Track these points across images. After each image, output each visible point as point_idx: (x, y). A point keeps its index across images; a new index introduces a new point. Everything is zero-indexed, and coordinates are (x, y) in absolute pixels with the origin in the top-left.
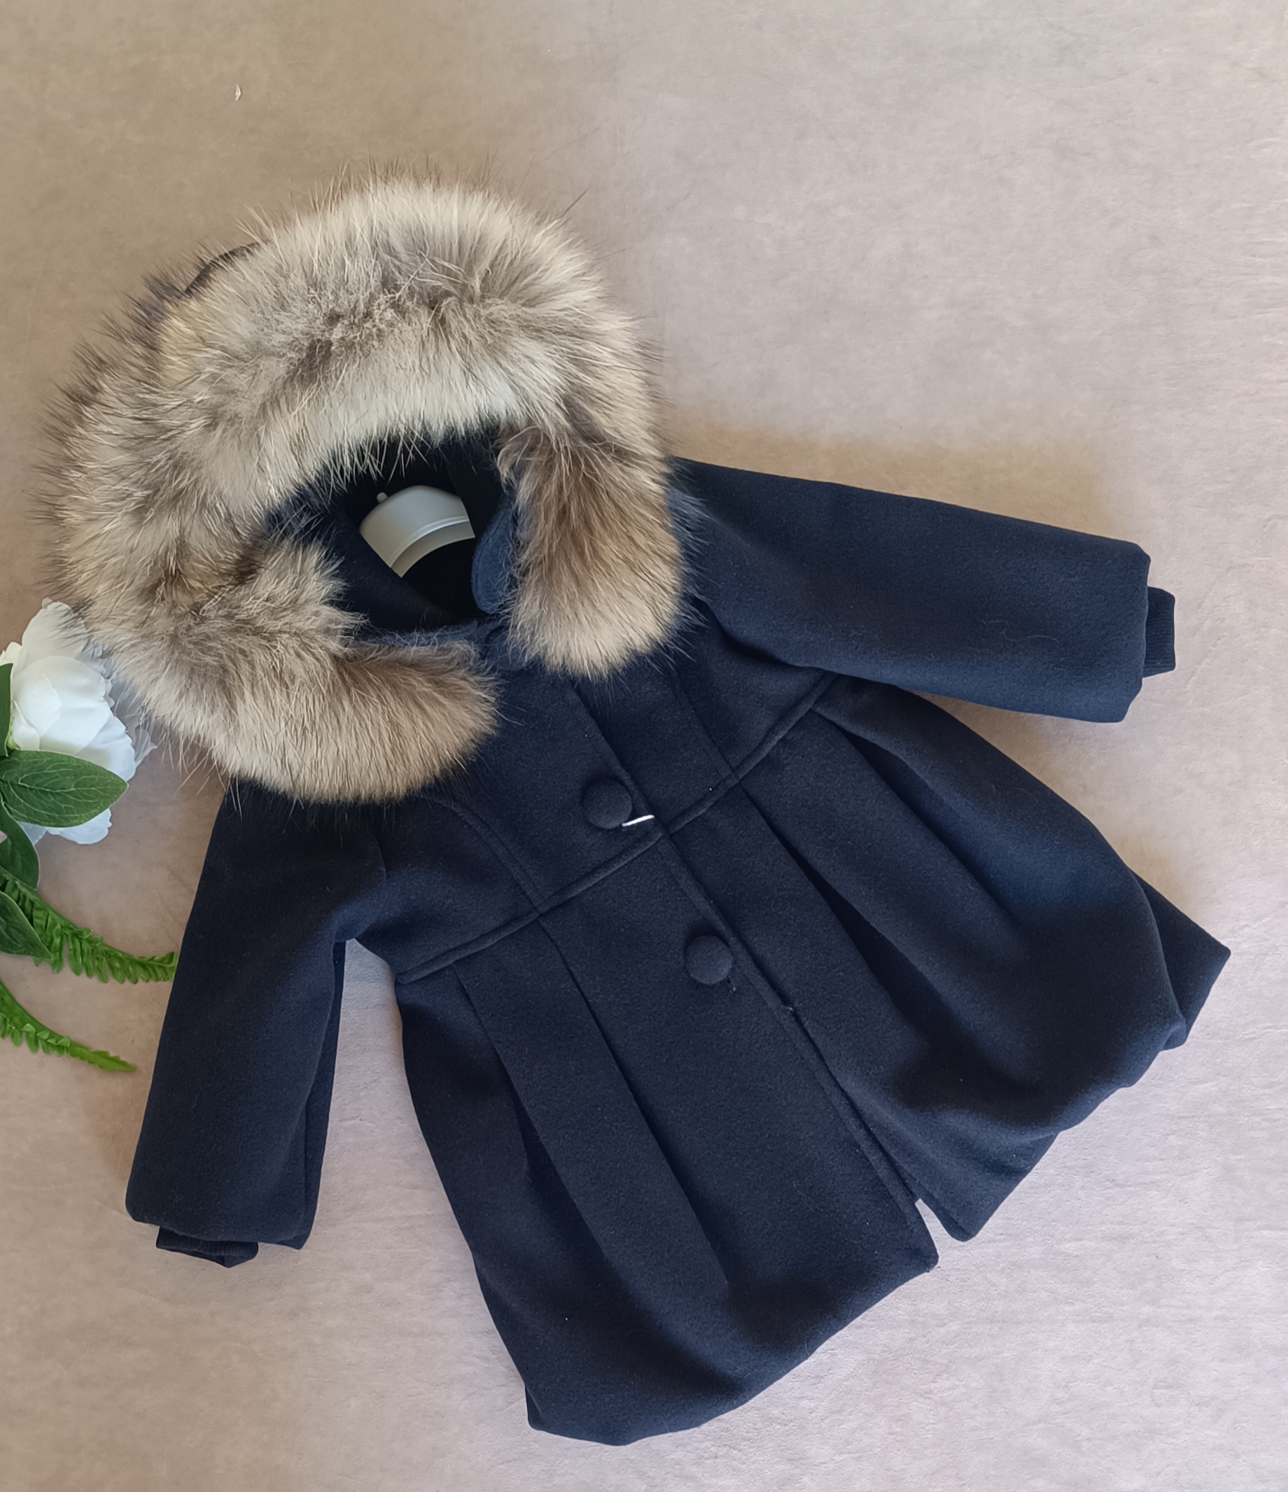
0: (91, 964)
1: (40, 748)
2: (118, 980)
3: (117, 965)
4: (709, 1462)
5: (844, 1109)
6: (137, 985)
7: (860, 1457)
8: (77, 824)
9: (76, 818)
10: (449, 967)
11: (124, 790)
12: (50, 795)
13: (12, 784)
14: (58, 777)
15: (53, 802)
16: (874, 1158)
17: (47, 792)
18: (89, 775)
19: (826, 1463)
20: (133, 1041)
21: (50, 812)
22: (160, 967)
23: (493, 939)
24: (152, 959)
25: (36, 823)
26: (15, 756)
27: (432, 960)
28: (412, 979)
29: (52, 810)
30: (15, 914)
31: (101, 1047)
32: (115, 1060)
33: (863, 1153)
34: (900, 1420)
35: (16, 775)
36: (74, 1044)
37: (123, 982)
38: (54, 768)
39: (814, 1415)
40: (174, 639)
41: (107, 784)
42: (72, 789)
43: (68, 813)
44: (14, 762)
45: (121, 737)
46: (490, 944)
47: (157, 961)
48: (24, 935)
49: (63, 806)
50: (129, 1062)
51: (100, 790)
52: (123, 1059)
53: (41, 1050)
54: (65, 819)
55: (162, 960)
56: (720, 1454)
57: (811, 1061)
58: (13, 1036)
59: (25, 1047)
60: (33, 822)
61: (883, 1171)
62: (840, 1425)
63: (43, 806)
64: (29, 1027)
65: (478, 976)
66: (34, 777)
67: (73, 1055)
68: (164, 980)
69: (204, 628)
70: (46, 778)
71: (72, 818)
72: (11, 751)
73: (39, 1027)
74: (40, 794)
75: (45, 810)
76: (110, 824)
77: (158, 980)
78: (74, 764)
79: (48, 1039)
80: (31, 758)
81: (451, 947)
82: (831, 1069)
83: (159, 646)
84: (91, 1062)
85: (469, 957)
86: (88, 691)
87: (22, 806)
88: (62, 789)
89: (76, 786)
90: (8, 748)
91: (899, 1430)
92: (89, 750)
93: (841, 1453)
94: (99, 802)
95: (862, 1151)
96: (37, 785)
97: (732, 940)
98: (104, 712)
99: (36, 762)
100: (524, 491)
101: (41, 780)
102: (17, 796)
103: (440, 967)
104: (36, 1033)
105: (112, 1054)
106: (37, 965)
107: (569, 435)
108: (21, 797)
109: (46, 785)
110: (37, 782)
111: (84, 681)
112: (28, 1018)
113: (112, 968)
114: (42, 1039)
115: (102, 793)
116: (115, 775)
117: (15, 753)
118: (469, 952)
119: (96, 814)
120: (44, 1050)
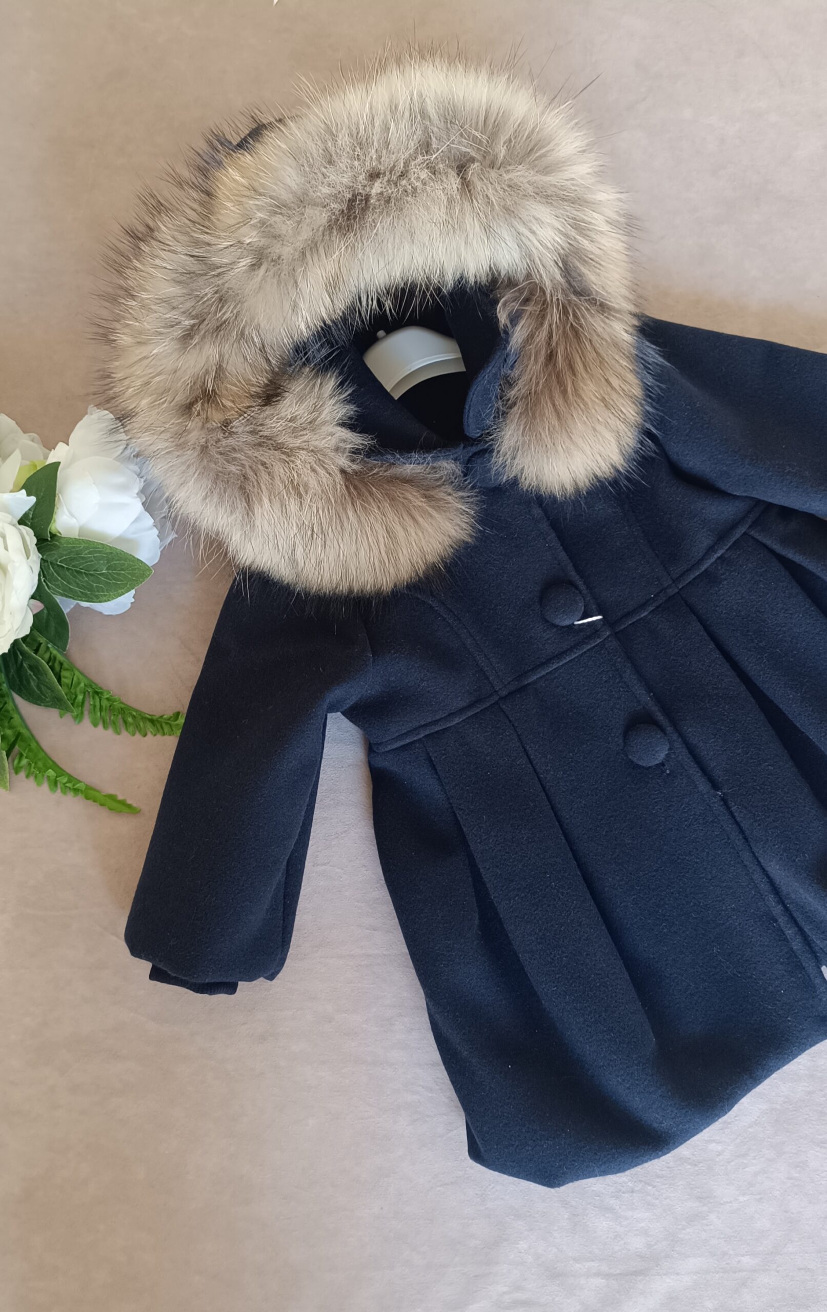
0: (108, 718)
1: (79, 536)
2: (129, 733)
3: (130, 720)
4: (626, 1195)
5: (764, 887)
6: (146, 738)
7: (761, 1198)
8: (105, 601)
9: (105, 595)
10: (420, 739)
11: (149, 575)
12: (84, 576)
13: (51, 563)
14: (92, 561)
15: (87, 582)
16: (790, 932)
17: (82, 572)
18: (120, 560)
19: (731, 1202)
20: (139, 787)
21: (84, 590)
22: (167, 723)
23: (460, 718)
24: (162, 717)
25: (70, 597)
26: (57, 541)
27: (405, 734)
28: (387, 749)
29: (84, 588)
30: (46, 675)
31: (111, 791)
32: (123, 803)
33: (780, 927)
34: (798, 1167)
35: (56, 556)
36: (89, 787)
37: (134, 735)
38: (89, 553)
39: (720, 1157)
40: (204, 449)
41: (135, 569)
42: (104, 572)
43: (98, 592)
44: (55, 546)
45: (150, 529)
46: (456, 722)
47: (165, 719)
48: (53, 691)
49: (95, 585)
50: (134, 805)
51: (128, 573)
52: (129, 802)
53: (59, 790)
54: (97, 596)
55: (169, 719)
56: (636, 1189)
57: (737, 841)
58: (36, 777)
59: (45, 787)
60: (67, 596)
61: (797, 944)
62: (745, 1168)
63: (78, 584)
64: (51, 773)
65: (445, 750)
66: (72, 559)
67: (87, 798)
68: (170, 735)
69: (231, 441)
70: (82, 561)
71: (101, 595)
72: (53, 536)
73: (60, 772)
74: (75, 573)
75: (78, 586)
76: (133, 600)
77: (164, 734)
78: (108, 551)
79: (66, 783)
80: (70, 544)
81: (423, 723)
82: (755, 849)
83: (191, 455)
84: (102, 805)
85: (437, 732)
86: (123, 488)
87: (59, 583)
88: (94, 571)
89: (108, 569)
90: (50, 533)
91: (796, 1175)
92: (120, 539)
93: (744, 1194)
94: (127, 583)
95: (779, 925)
96: (74, 566)
97: (669, 729)
98: (137, 506)
99: (74, 547)
100: (518, 336)
101: (77, 563)
102: (55, 574)
103: (412, 740)
104: (57, 777)
105: (120, 798)
106: (61, 717)
107: (562, 289)
108: (59, 575)
109: (81, 567)
110: (73, 564)
111: (120, 479)
112: (51, 763)
113: (125, 722)
114: (60, 782)
115: (130, 576)
116: (142, 562)
117: (56, 538)
118: (438, 728)
119: (123, 594)
120: (62, 791)
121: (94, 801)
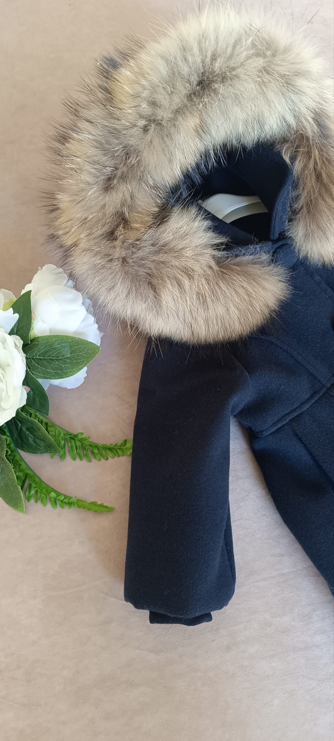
0: (82, 453)
1: (50, 334)
2: (97, 459)
3: (96, 451)
6: (108, 461)
8: (72, 375)
9: (71, 371)
10: (287, 424)
11: (97, 352)
12: (56, 361)
13: (32, 359)
14: (61, 349)
15: (57, 364)
17: (54, 359)
18: (78, 345)
20: (110, 494)
21: (56, 371)
22: (120, 449)
23: (308, 405)
24: (115, 445)
25: (48, 378)
26: (36, 341)
27: (277, 421)
28: (268, 434)
29: (57, 369)
30: (39, 430)
31: (93, 500)
32: (102, 506)
35: (36, 353)
36: (78, 500)
37: (100, 460)
38: (58, 344)
41: (89, 350)
42: (68, 356)
43: (66, 369)
44: (35, 345)
45: (93, 324)
46: (306, 408)
47: (117, 446)
48: (44, 441)
49: (63, 365)
50: (109, 506)
51: (85, 353)
52: (105, 504)
53: (58, 506)
54: (64, 373)
55: (121, 446)
58: (42, 501)
59: (49, 506)
60: (45, 378)
63: (52, 367)
64: (53, 495)
65: (305, 426)
66: (46, 352)
67: (79, 507)
68: (123, 456)
70: (53, 351)
71: (68, 371)
72: (32, 339)
73: (58, 493)
74: (50, 361)
75: (53, 369)
76: (86, 376)
77: (119, 456)
78: (70, 340)
79: (64, 499)
80: (45, 341)
81: (286, 412)
83: (116, 266)
84: (89, 510)
85: (296, 416)
86: (72, 301)
87: (39, 370)
88: (62, 356)
89: (71, 353)
90: (30, 338)
92: (76, 332)
94: (84, 360)
96: (49, 356)
98: (82, 311)
99: (48, 342)
101: (50, 353)
102: (36, 365)
103: (282, 424)
104: (56, 497)
105: (99, 503)
106: (52, 458)
108: (38, 365)
109: (53, 356)
110: (47, 355)
111: (70, 296)
112: (51, 489)
113: (93, 453)
114: (59, 500)
115: (86, 355)
116: (93, 344)
117: (34, 340)
118: (296, 414)
120: (60, 506)
121: (84, 508)
